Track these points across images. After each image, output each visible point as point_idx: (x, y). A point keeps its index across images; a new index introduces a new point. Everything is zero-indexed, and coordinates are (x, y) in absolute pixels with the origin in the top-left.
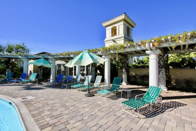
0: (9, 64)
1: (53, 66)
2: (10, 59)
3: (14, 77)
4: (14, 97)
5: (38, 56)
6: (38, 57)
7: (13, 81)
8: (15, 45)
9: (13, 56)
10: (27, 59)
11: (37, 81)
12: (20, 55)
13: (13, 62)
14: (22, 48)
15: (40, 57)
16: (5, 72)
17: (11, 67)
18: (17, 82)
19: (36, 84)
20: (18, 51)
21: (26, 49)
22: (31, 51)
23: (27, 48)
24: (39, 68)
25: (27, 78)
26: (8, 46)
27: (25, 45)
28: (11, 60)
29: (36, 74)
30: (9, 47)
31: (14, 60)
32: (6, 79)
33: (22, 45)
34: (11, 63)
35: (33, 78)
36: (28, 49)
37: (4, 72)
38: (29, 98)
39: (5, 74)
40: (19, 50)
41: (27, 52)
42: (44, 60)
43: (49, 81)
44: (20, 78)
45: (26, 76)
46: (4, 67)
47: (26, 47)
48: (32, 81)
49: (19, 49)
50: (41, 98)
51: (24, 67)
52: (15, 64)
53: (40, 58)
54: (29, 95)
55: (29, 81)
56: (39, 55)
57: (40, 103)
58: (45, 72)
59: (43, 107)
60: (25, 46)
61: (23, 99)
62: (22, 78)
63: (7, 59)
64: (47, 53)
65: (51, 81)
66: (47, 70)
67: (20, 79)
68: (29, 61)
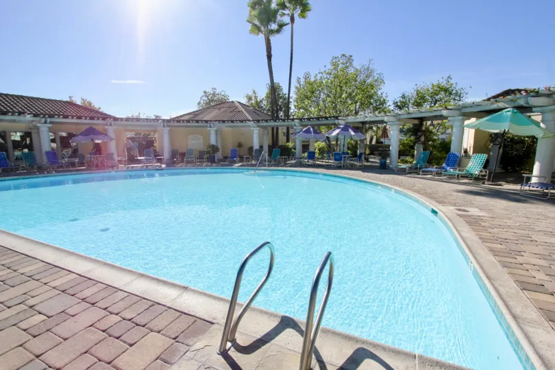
0: (419, 134)
1: (546, 129)
2: (422, 120)
3: (431, 161)
4: (440, 202)
5: (493, 103)
6: (495, 106)
7: (430, 169)
8: (430, 86)
9: (431, 112)
10: (461, 117)
11: (485, 176)
12: (446, 108)
13: (427, 129)
14: (446, 90)
15: (501, 105)
16: (412, 151)
17: (423, 139)
18: (439, 174)
19: (484, 183)
20: (436, 101)
21: (454, 92)
22: (467, 94)
23: (457, 89)
24: (491, 141)
25: (459, 166)
26: (415, 93)
27: (451, 81)
28: (424, 123)
29: (484, 157)
30: (417, 94)
31: (429, 123)
32: (416, 164)
33: (444, 84)
34: (424, 131)
35: (475, 165)
36: (459, 91)
37: (410, 152)
38: (474, 211)
39: (413, 156)
40: (437, 97)
41: (457, 98)
42: (513, 112)
43: (529, 179)
44: (444, 165)
45: (458, 162)
46: (410, 141)
47: (454, 85)
48: (472, 174)
49: (437, 95)
50: (505, 221)
51: (453, 138)
52: (431, 132)
53: (499, 108)
54: (472, 205)
55: (464, 173)
56: (497, 99)
57: (505, 230)
58: (512, 154)
59: (517, 242)
60: (452, 83)
61: (459, 210)
62: (448, 166)
63: (416, 122)
64: (519, 91)
65: (534, 180)
66: (518, 146)
67: (443, 168)
68: (467, 122)
